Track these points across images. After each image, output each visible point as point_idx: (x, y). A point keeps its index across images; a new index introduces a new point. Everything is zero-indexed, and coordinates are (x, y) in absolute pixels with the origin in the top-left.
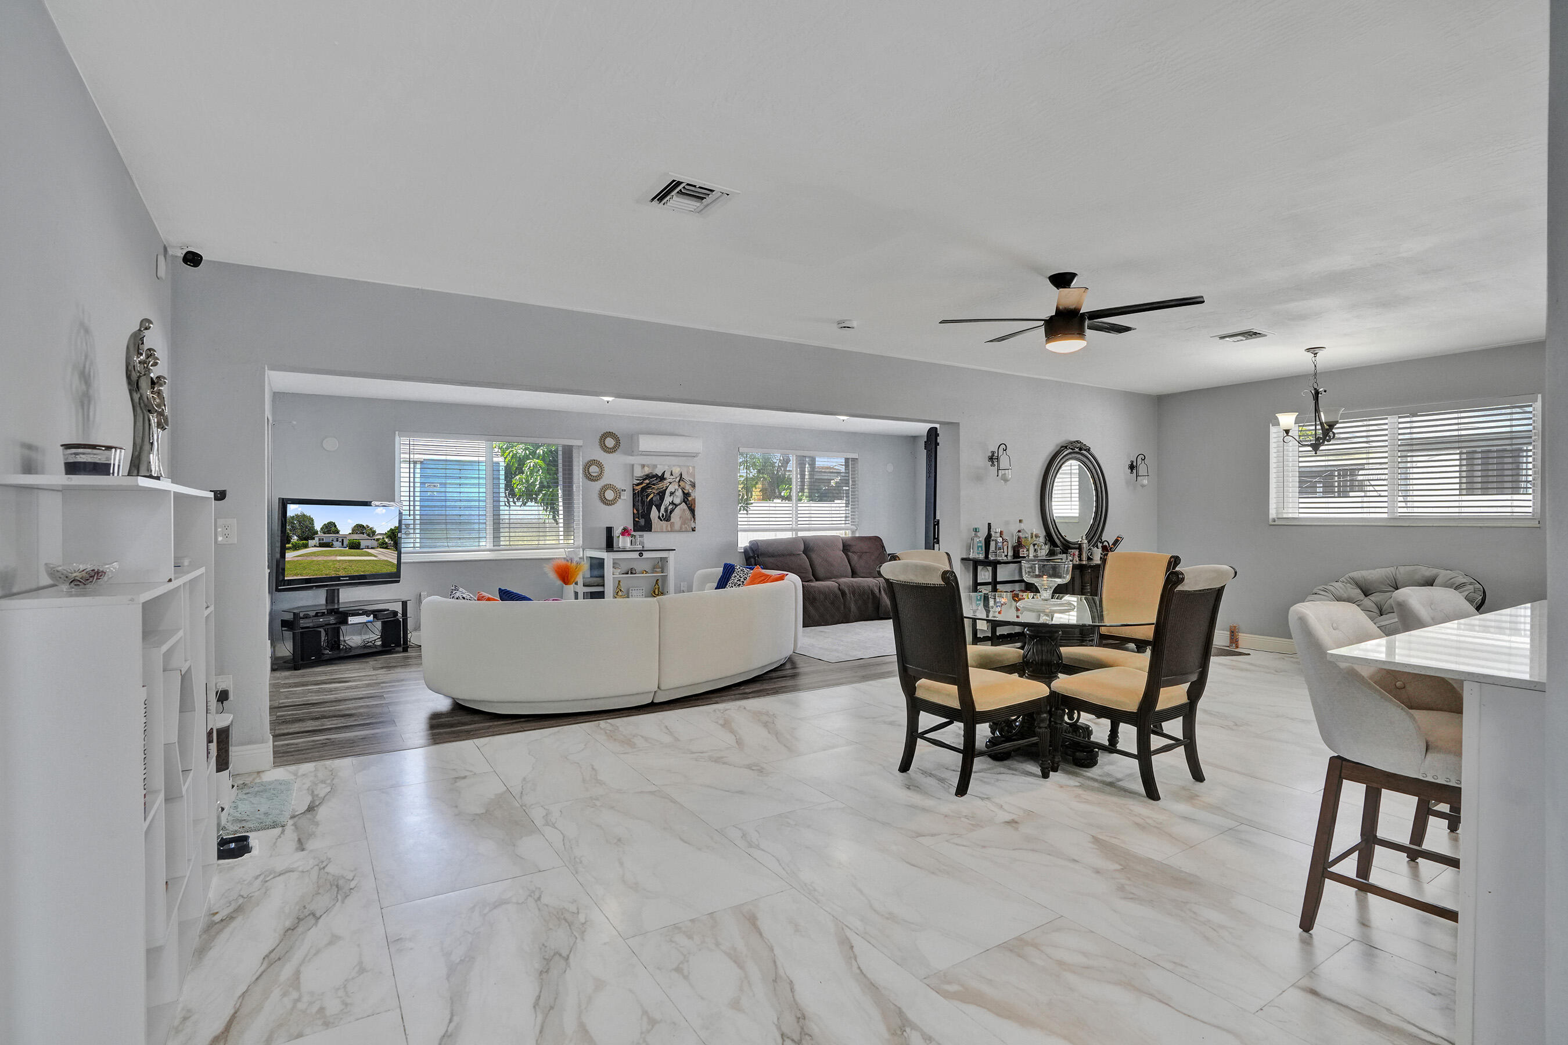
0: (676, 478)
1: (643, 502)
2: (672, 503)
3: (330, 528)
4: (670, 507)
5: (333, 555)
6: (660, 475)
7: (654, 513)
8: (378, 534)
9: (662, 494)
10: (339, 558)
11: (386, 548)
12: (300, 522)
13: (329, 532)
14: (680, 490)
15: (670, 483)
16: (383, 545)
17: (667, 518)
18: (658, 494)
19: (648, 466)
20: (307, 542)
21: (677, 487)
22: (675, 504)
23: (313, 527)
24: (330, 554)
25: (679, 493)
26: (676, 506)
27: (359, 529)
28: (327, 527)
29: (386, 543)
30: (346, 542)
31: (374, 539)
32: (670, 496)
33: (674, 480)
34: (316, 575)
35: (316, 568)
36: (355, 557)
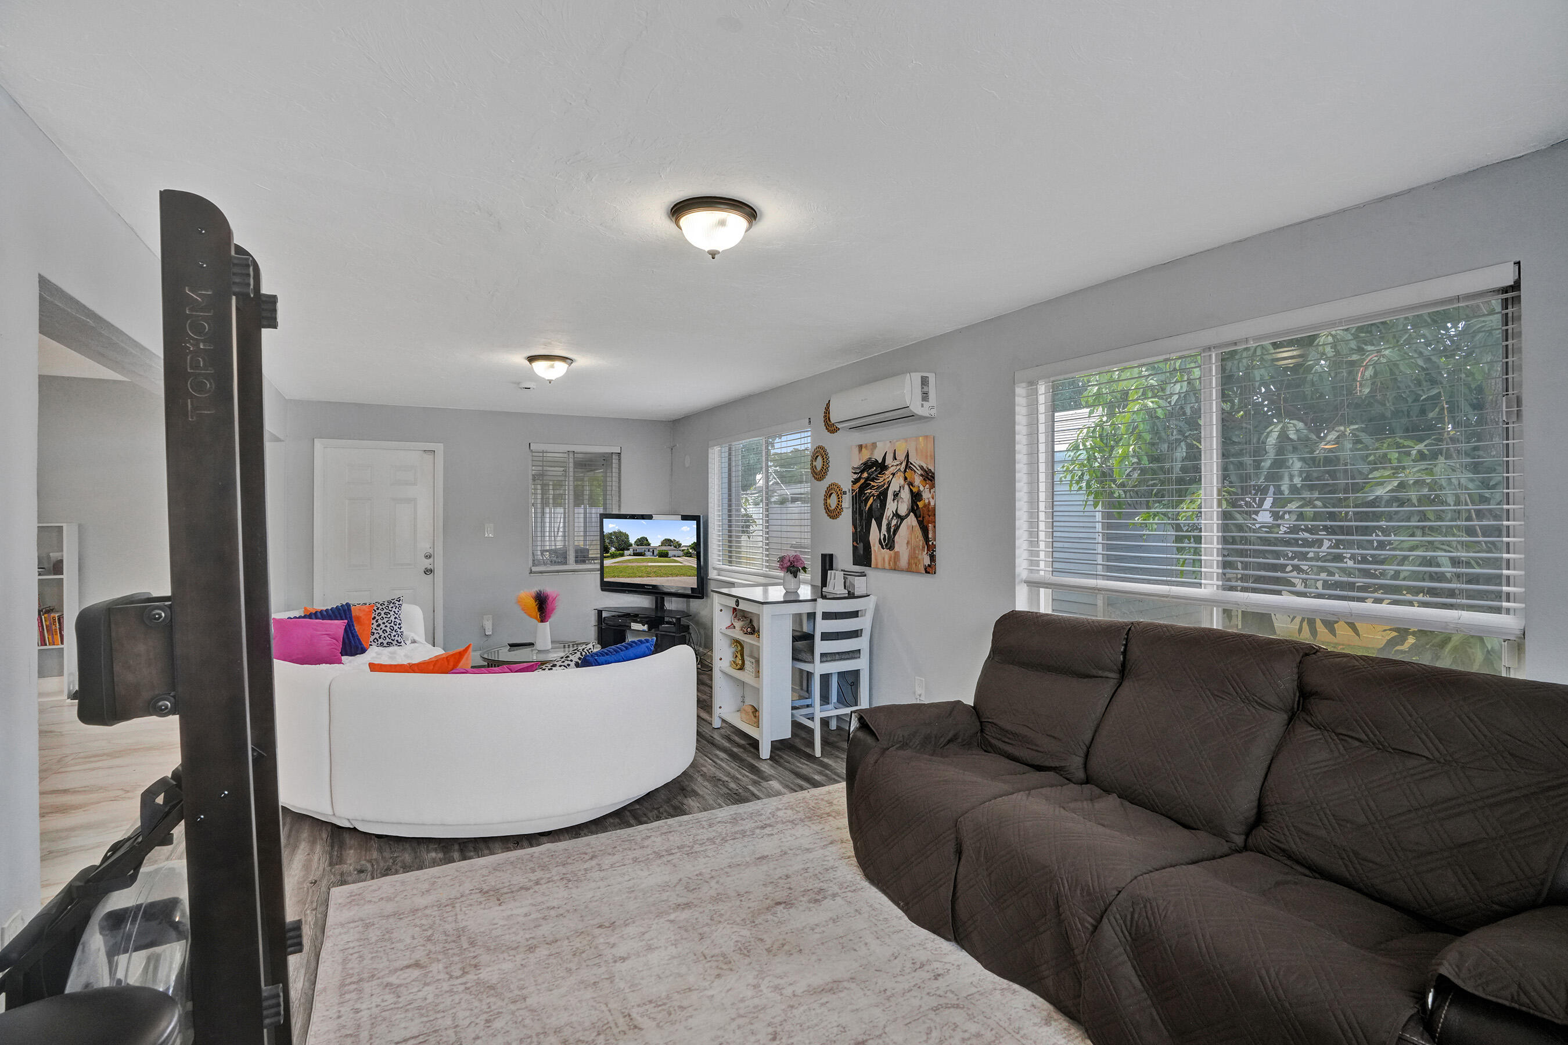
0: (901, 464)
1: (861, 513)
2: (896, 515)
3: (643, 542)
4: (894, 522)
5: (646, 562)
6: (879, 461)
7: (874, 533)
8: (683, 547)
9: (882, 497)
10: (650, 564)
11: (690, 556)
12: (617, 538)
13: (642, 545)
14: (907, 488)
15: (893, 474)
16: (688, 554)
17: (892, 541)
18: (878, 496)
20: (621, 551)
21: (902, 481)
22: (899, 516)
23: (629, 541)
24: (643, 561)
25: (906, 495)
26: (902, 518)
27: (668, 542)
29: (690, 553)
30: (656, 553)
31: (680, 551)
32: (894, 500)
33: (898, 467)
34: (631, 577)
35: (630, 571)
36: (663, 563)
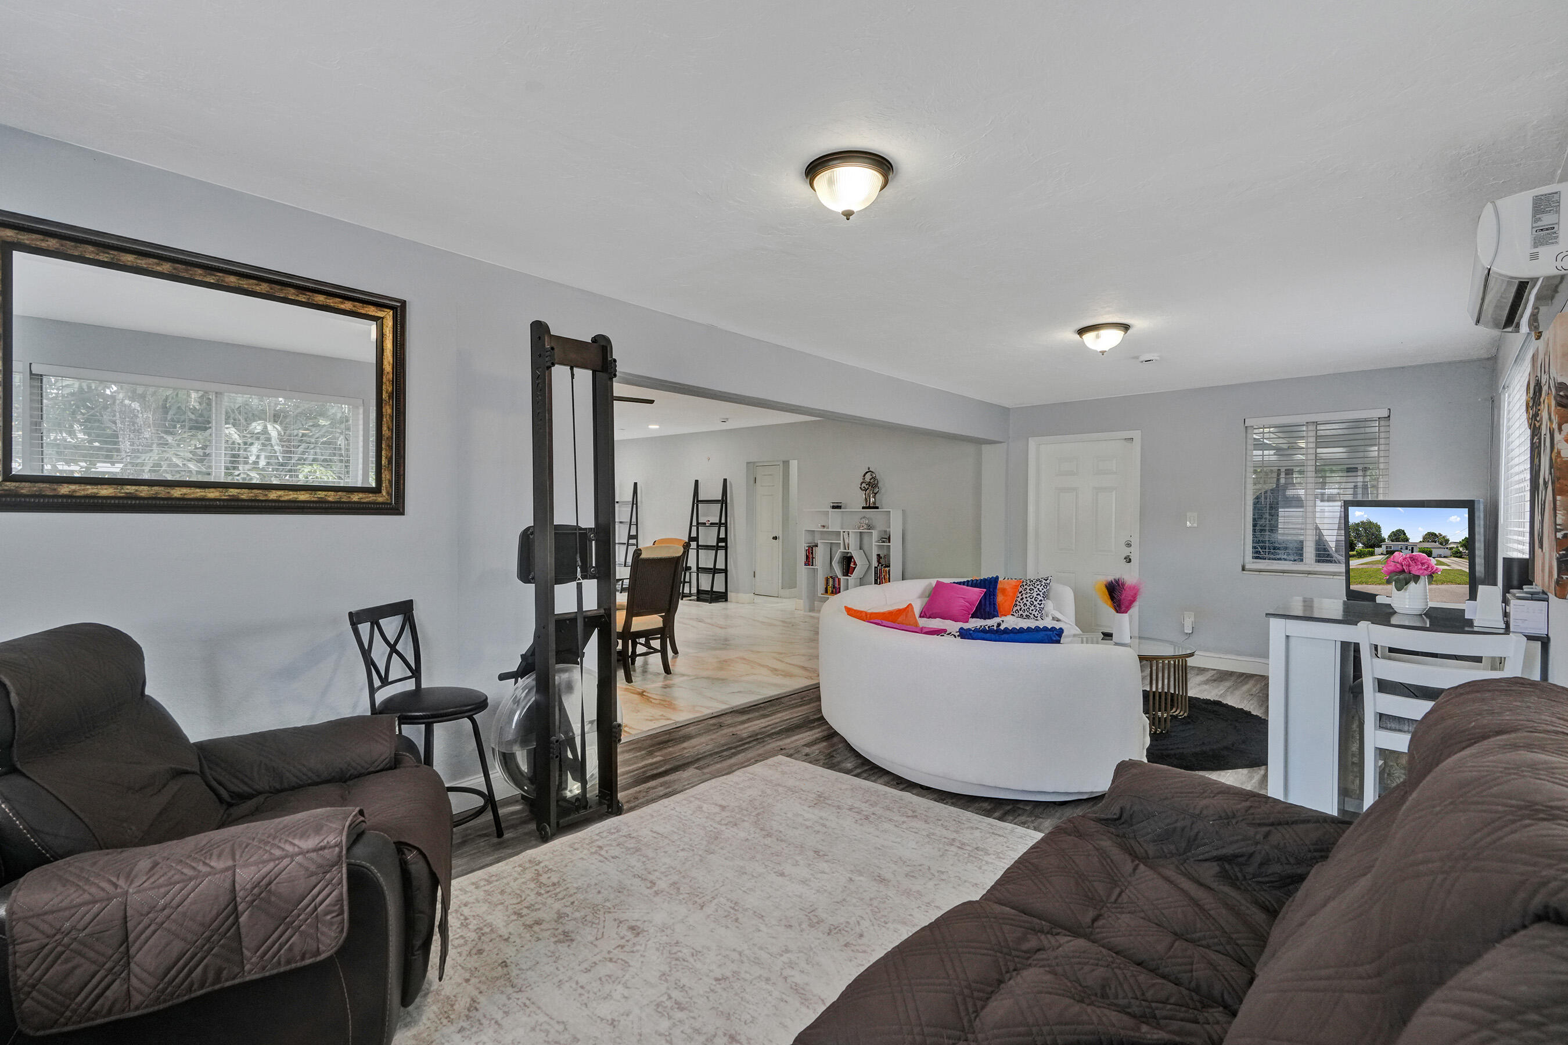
3: (1399, 536)
8: (1452, 542)
11: (1460, 557)
12: (1365, 530)
13: (1397, 540)
16: (1457, 554)
20: (1371, 549)
23: (1380, 535)
27: (1431, 537)
28: (1395, 535)
29: (1461, 552)
31: (1448, 548)
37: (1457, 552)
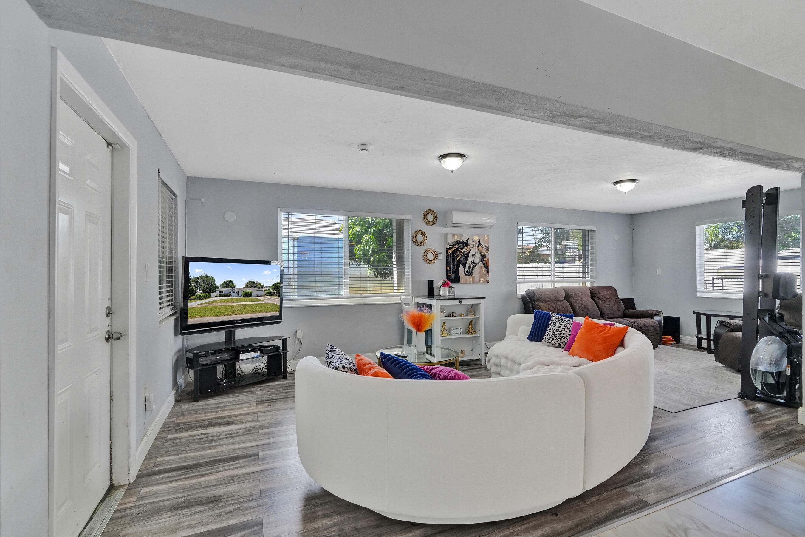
0: (476, 244)
1: (453, 262)
2: (473, 262)
3: (229, 284)
4: (472, 265)
5: (231, 302)
6: (465, 241)
7: (461, 270)
8: (265, 287)
9: (466, 256)
10: (235, 304)
11: (272, 295)
12: (203, 281)
13: (227, 287)
14: (479, 253)
15: (472, 248)
16: (269, 294)
17: (469, 273)
18: (464, 255)
19: (457, 235)
20: (209, 294)
21: (476, 250)
22: (475, 263)
23: (215, 284)
24: (229, 301)
25: (478, 255)
26: (476, 264)
27: (251, 284)
28: (225, 284)
29: (271, 293)
30: (240, 293)
31: (262, 290)
32: (472, 257)
33: (475, 245)
34: (217, 316)
35: (217, 311)
36: (248, 302)
37: (269, 293)
